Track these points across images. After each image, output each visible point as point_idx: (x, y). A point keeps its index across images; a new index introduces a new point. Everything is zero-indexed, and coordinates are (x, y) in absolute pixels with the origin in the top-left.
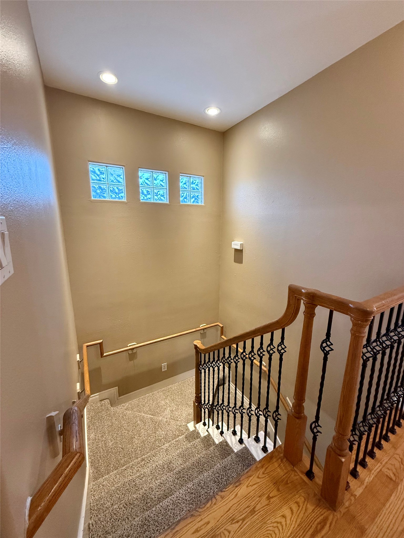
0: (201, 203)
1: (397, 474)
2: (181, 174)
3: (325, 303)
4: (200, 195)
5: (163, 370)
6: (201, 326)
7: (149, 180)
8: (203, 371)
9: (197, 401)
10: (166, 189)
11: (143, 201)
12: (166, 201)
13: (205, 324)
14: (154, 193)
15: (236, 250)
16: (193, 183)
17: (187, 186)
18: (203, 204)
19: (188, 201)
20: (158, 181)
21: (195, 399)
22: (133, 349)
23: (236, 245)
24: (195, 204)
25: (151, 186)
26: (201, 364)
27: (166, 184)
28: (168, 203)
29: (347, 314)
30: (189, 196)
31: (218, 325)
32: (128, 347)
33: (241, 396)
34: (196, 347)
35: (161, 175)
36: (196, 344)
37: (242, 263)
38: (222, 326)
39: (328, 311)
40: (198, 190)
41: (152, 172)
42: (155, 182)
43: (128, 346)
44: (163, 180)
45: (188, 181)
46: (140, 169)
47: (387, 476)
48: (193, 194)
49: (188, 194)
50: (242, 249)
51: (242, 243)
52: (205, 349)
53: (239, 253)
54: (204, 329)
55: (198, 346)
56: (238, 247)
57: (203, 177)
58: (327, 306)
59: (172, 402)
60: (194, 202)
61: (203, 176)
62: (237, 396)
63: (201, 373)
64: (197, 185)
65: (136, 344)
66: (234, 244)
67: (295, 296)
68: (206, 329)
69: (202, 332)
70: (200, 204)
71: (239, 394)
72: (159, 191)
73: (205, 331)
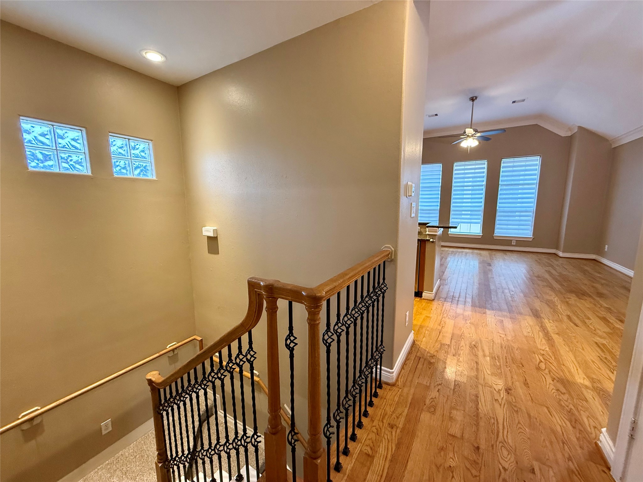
0: (152, 176)
1: (373, 448)
2: (110, 134)
3: (283, 295)
4: (149, 165)
5: (104, 432)
6: (168, 347)
7: (47, 137)
8: (165, 413)
9: (161, 460)
10: (84, 153)
11: (34, 169)
12: (85, 170)
13: (175, 343)
14: (60, 158)
15: (209, 238)
16: (134, 148)
17: (126, 151)
18: (155, 178)
19: (128, 173)
20: (66, 140)
21: (158, 459)
22: (32, 419)
23: (208, 231)
24: (141, 177)
25: (52, 147)
26: (161, 405)
27: (82, 145)
28: (90, 173)
29: (302, 303)
30: (129, 166)
31: (194, 339)
32: (19, 419)
33: (233, 422)
34: (150, 382)
35: (71, 131)
36: (150, 378)
37: (218, 253)
38: (199, 339)
39: (287, 302)
40: (146, 159)
41: (53, 125)
42: (60, 141)
43: (20, 417)
44: (78, 139)
45: (126, 145)
46: (21, 118)
47: (366, 453)
48: (137, 164)
49: (127, 162)
50: (216, 236)
51: (216, 228)
52: (163, 381)
53: (213, 241)
54: (173, 350)
55: (154, 379)
56: (211, 234)
57: (150, 141)
58: (285, 297)
59: (124, 477)
60: (139, 174)
61: (152, 140)
62: (228, 424)
63: (162, 417)
64: (143, 151)
65: (39, 408)
66: (205, 231)
67: (256, 291)
68: (176, 348)
69: (171, 354)
70: (150, 177)
71: (230, 419)
72: (69, 156)
73: (176, 352)
